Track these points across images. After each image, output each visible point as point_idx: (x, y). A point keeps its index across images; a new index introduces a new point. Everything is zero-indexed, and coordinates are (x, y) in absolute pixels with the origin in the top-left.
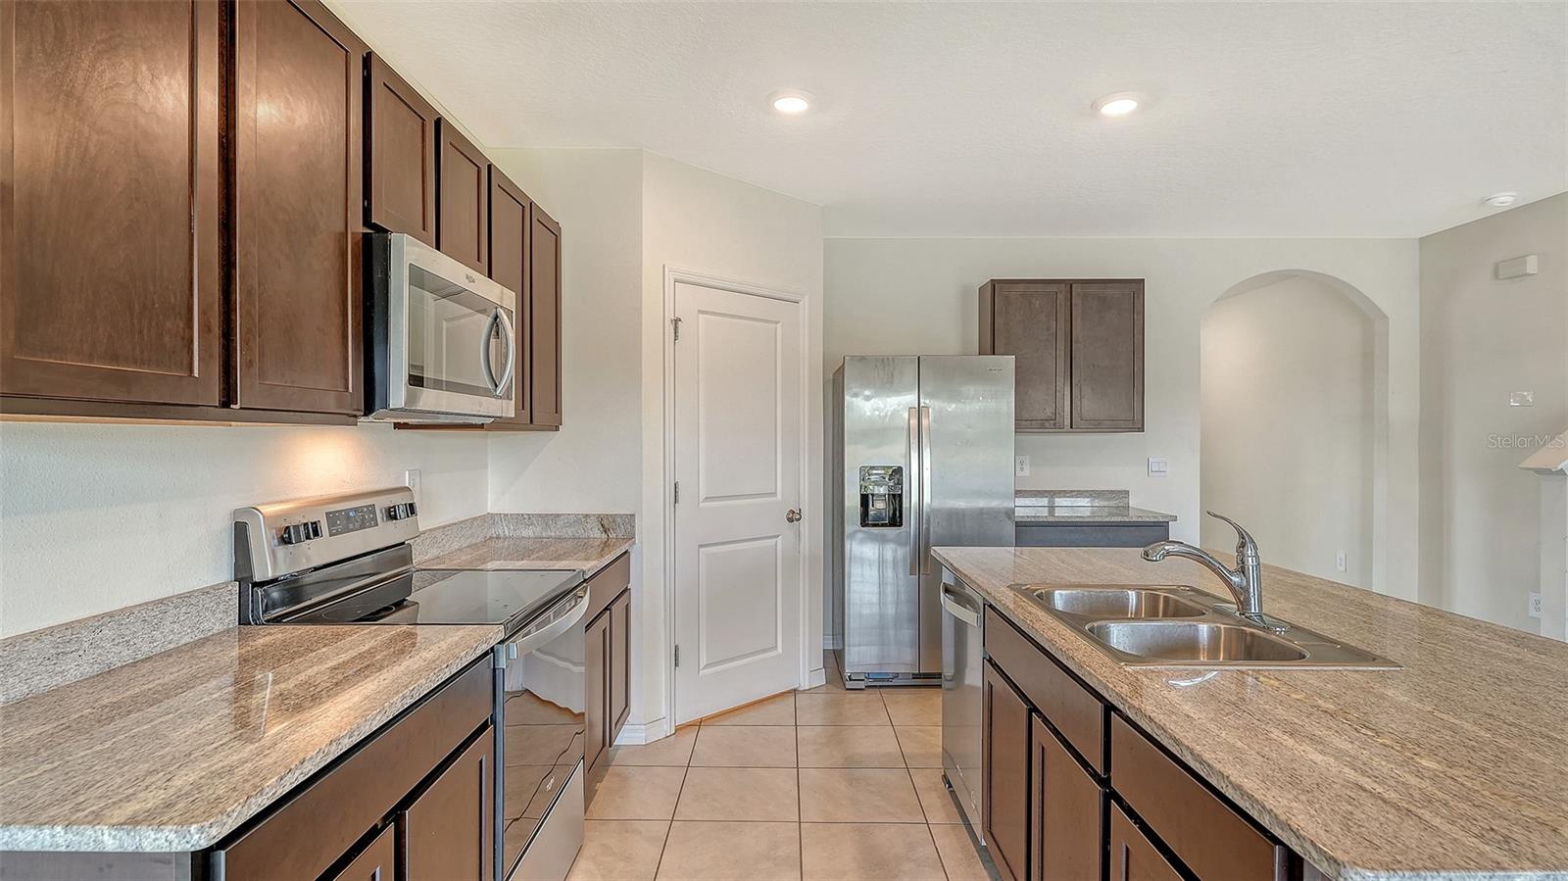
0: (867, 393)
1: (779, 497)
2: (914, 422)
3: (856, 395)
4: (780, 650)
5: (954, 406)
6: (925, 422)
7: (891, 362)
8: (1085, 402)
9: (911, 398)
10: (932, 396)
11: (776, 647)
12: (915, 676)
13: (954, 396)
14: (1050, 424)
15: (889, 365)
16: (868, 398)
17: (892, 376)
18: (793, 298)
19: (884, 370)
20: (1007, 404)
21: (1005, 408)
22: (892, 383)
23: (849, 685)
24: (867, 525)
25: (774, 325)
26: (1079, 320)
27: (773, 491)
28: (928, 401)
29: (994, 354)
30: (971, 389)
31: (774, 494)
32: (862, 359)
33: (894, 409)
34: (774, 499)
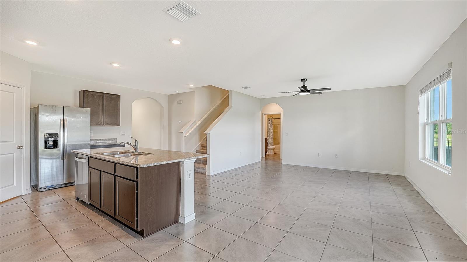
0: (47, 114)
1: (15, 142)
2: (62, 122)
3: (43, 115)
4: (15, 185)
5: (74, 119)
6: (65, 123)
7: (55, 107)
8: (107, 119)
9: (61, 116)
10: (67, 116)
11: (13, 184)
12: (62, 184)
13: (74, 117)
14: (99, 124)
15: (54, 108)
16: (47, 116)
17: (55, 111)
18: (20, 87)
19: (52, 109)
20: (88, 119)
21: (88, 120)
22: (55, 112)
23: (40, 190)
24: (47, 149)
25: (13, 94)
26: (106, 101)
27: (12, 140)
28: (66, 117)
29: (84, 107)
30: (79, 115)
31: (13, 141)
32: (45, 105)
33: (56, 119)
34: (13, 143)
